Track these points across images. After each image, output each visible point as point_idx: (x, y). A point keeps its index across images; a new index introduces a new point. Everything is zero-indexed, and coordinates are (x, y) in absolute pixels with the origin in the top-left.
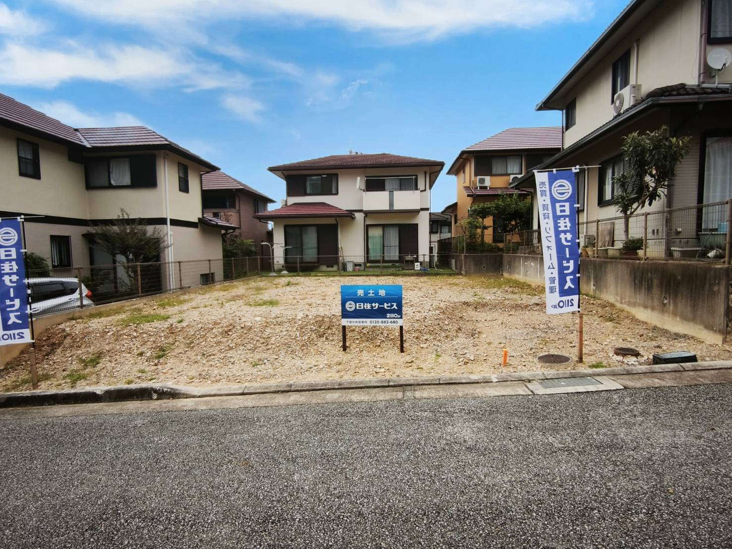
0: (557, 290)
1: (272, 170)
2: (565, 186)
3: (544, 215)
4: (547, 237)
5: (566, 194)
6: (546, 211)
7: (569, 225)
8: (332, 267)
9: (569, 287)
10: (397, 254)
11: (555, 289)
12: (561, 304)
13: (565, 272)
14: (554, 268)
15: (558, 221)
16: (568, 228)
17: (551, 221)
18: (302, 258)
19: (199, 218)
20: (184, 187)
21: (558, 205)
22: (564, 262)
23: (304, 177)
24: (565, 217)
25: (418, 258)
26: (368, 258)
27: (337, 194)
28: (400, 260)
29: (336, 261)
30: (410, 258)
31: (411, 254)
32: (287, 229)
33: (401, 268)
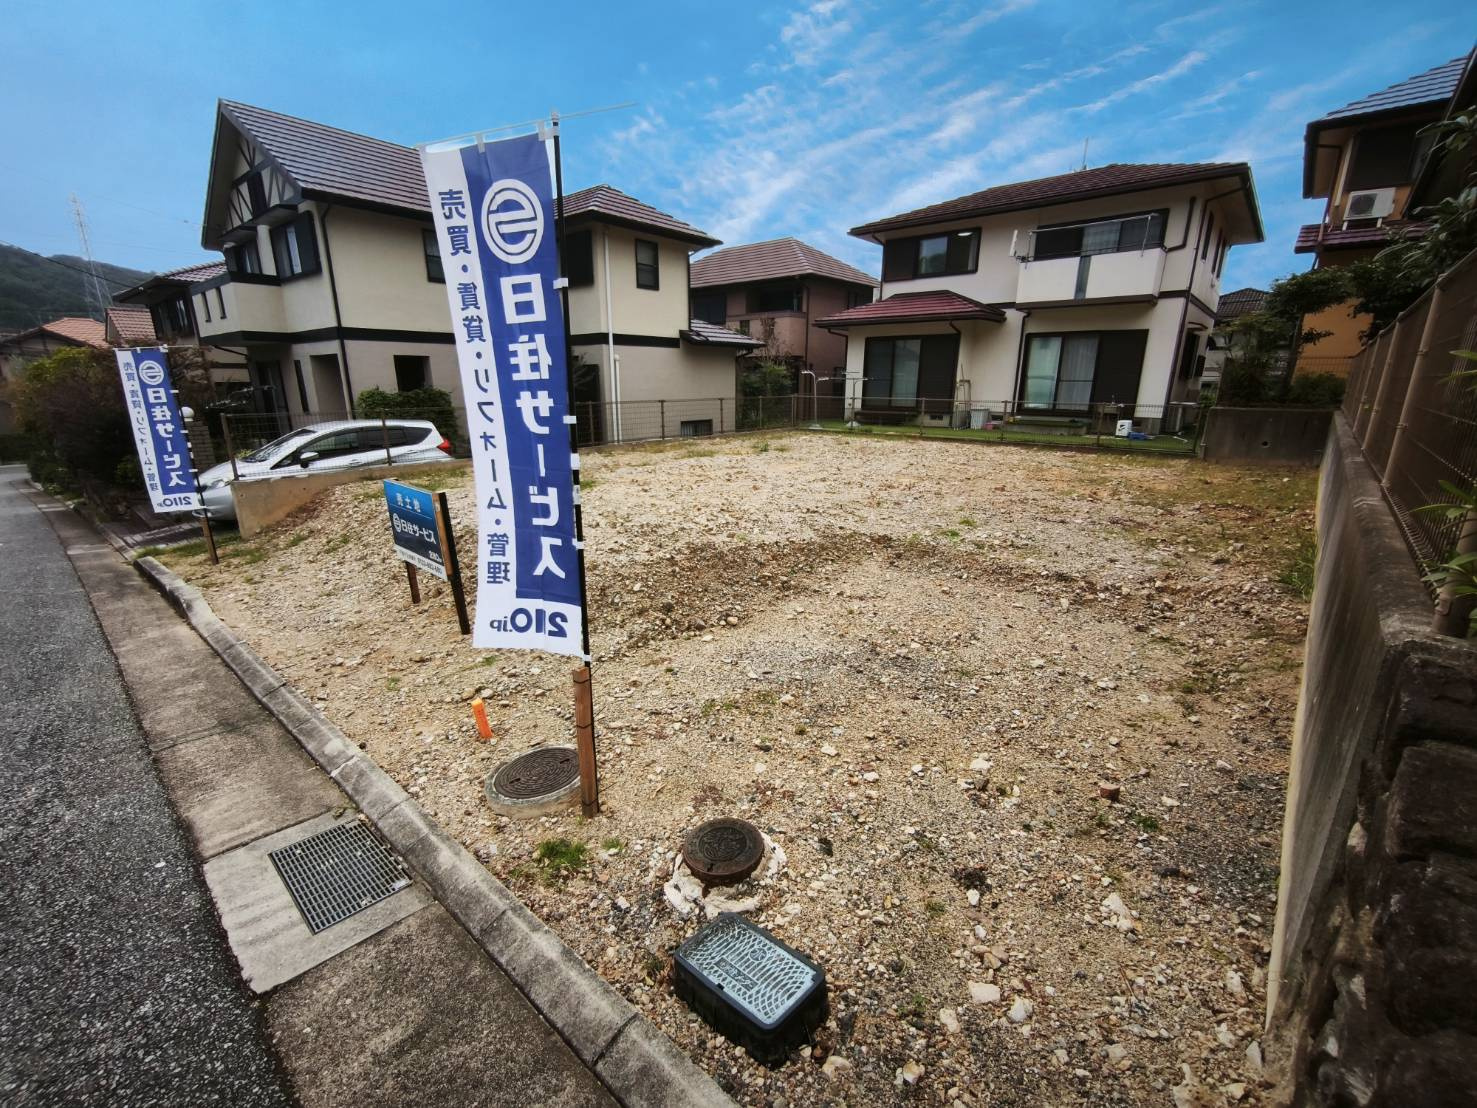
0: (512, 574)
1: (857, 232)
2: (522, 208)
3: (468, 326)
4: (480, 405)
5: (529, 237)
6: (471, 312)
7: (545, 360)
8: (941, 418)
9: (547, 570)
10: (1087, 399)
11: (506, 571)
12: (521, 620)
13: (537, 521)
14: (502, 506)
15: (512, 347)
16: (545, 375)
17: (487, 347)
18: (890, 401)
19: (681, 332)
20: (648, 280)
21: (506, 283)
22: (533, 489)
23: (916, 241)
24: (531, 329)
25: (1133, 409)
26: (1020, 405)
27: (975, 271)
28: (1091, 412)
29: (948, 409)
30: (1111, 408)
31: (1118, 402)
32: (870, 345)
33: (1084, 429)
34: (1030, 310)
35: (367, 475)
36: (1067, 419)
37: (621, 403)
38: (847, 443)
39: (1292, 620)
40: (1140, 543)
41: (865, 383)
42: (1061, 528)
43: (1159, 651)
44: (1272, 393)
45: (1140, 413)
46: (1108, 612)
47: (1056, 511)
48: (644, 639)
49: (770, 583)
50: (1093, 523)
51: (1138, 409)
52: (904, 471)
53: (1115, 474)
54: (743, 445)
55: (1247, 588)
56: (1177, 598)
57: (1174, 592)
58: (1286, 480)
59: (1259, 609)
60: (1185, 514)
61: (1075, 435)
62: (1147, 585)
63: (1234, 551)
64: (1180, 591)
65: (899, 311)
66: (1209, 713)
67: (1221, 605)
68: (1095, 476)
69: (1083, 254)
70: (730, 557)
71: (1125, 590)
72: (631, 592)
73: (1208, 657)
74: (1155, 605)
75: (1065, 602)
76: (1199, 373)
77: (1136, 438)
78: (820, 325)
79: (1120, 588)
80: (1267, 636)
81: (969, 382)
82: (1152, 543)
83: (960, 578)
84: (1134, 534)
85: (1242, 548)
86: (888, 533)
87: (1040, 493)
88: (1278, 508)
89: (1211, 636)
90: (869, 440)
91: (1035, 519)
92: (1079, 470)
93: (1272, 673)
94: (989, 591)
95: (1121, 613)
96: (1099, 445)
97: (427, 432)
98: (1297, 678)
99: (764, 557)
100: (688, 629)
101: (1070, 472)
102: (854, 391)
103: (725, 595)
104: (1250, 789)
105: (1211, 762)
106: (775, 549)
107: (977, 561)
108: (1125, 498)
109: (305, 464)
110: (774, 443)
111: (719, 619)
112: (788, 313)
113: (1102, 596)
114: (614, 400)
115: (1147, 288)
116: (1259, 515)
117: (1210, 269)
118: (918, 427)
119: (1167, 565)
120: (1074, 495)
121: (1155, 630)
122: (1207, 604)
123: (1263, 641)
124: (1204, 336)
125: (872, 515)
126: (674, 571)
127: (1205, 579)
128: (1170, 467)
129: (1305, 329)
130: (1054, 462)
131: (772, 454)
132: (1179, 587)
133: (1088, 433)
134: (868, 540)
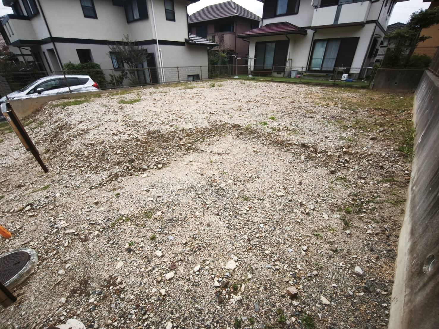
8: (281, 74)
10: (333, 66)
18: (263, 67)
19: (185, 39)
20: (171, 17)
25: (349, 70)
26: (309, 68)
27: (297, 13)
28: (333, 71)
29: (283, 70)
30: (341, 69)
31: (344, 67)
32: (258, 45)
33: (330, 78)
34: (317, 29)
35: (62, 97)
36: (325, 74)
37: (164, 68)
38: (244, 83)
39: (403, 173)
40: (340, 128)
41: (255, 60)
42: (310, 120)
43: (339, 185)
44: (402, 63)
45: (352, 71)
46: (320, 163)
47: (311, 112)
48: (116, 176)
49: (183, 147)
50: (324, 118)
51: (351, 69)
52: (260, 95)
53: (338, 95)
54: (207, 84)
55: (383, 155)
56: (351, 157)
57: (350, 154)
58: (401, 98)
59: (387, 165)
60: (362, 113)
61: (327, 80)
62: (339, 150)
63: (379, 132)
64: (353, 153)
65: (267, 31)
66: (356, 227)
67: (370, 162)
68: (330, 96)
69: (339, 4)
70: (167, 136)
71: (329, 153)
72: (116, 154)
73: (360, 190)
74: (341, 160)
75: (303, 157)
76: (375, 56)
77: (348, 81)
78: (240, 37)
79: (327, 152)
80: (390, 181)
81: (291, 59)
82: (346, 128)
83: (263, 144)
84: (339, 123)
85: (383, 131)
86: (239, 123)
87: (307, 104)
88: (398, 110)
89: (364, 178)
90: (253, 82)
91: (301, 116)
92: (325, 94)
93: (391, 205)
94: (272, 151)
95: (326, 164)
96: (334, 84)
97: (88, 80)
98: (403, 210)
99: (183, 135)
100: (139, 170)
101: (322, 95)
102: (251, 63)
103: (161, 153)
104: (370, 292)
105: (353, 266)
106: (188, 132)
107: (271, 136)
108: (340, 106)
109: (39, 92)
110: (218, 83)
111: (154, 166)
112: (228, 32)
113: (319, 155)
114: (161, 67)
115: (362, 19)
116: (390, 113)
117: (387, 12)
118: (271, 77)
119: (350, 140)
120: (320, 105)
121: (339, 174)
122: (364, 161)
123: (387, 185)
124: (380, 40)
125: (235, 114)
126: (137, 144)
127: (365, 148)
128: (359, 92)
129: (421, 36)
130: (317, 90)
131: (216, 87)
132: (353, 152)
133: (331, 79)
134: (231, 127)
